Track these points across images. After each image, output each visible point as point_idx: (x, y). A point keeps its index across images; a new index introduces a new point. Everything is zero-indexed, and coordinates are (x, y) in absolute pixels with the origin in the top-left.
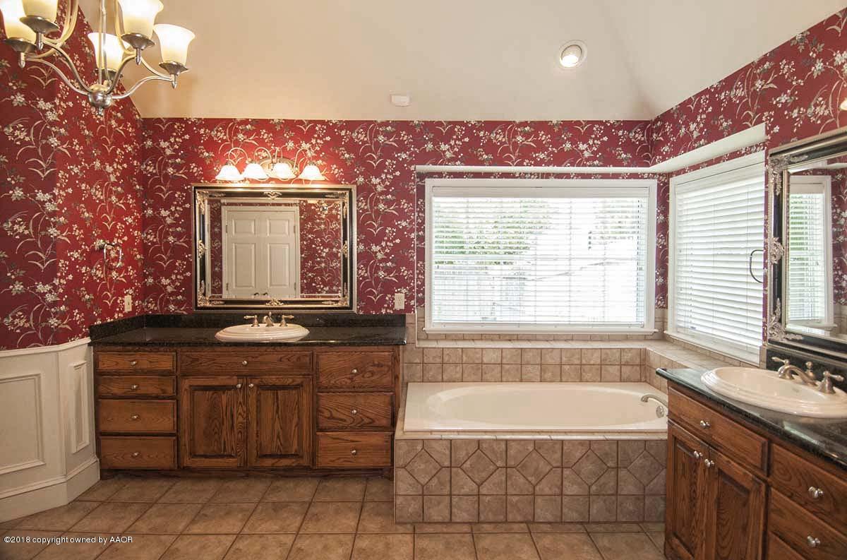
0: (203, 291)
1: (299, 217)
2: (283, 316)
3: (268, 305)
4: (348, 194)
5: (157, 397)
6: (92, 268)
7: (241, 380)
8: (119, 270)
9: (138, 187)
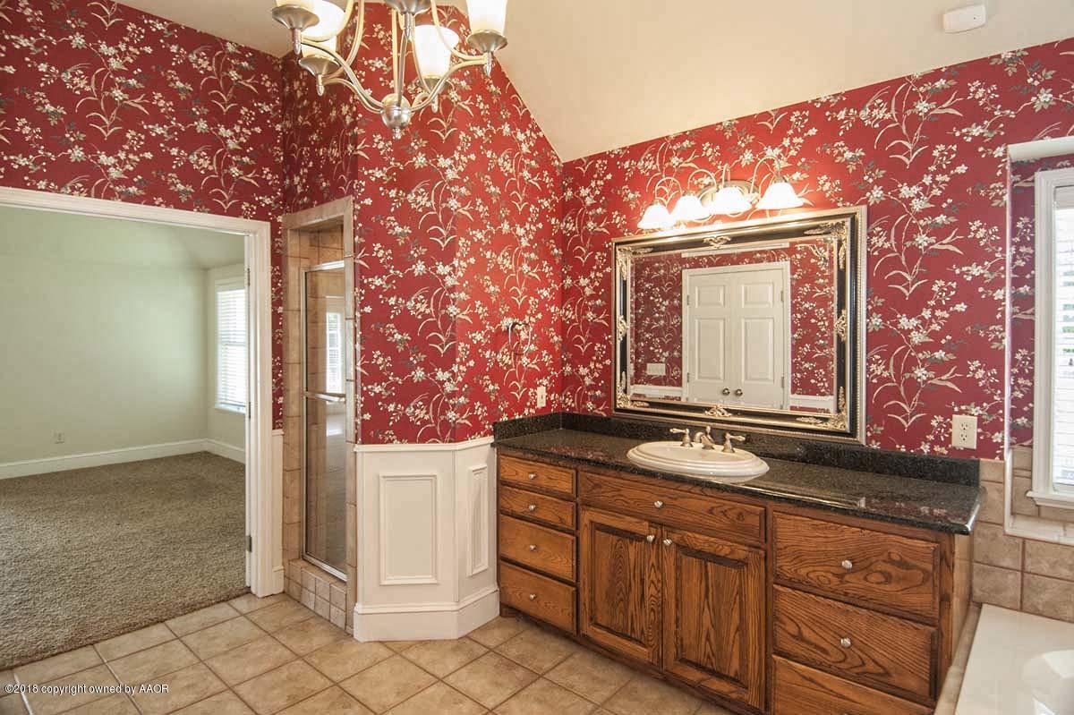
0: (624, 386)
1: (789, 276)
2: (728, 436)
3: (707, 415)
4: (848, 224)
5: (554, 527)
6: (497, 353)
7: (653, 530)
8: (531, 356)
9: (556, 251)
